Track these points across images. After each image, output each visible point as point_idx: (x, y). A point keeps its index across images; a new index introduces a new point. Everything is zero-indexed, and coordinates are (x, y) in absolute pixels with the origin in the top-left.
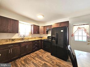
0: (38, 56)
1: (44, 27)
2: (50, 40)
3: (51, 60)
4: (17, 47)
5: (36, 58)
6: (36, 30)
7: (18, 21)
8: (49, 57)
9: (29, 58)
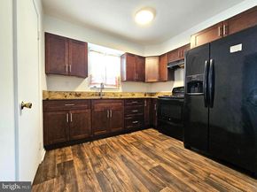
0: (139, 143)
1: (160, 57)
2: (183, 96)
3: (185, 163)
4: (83, 111)
5: (134, 149)
6: (135, 70)
7: (86, 43)
8: (175, 153)
9: (114, 145)
